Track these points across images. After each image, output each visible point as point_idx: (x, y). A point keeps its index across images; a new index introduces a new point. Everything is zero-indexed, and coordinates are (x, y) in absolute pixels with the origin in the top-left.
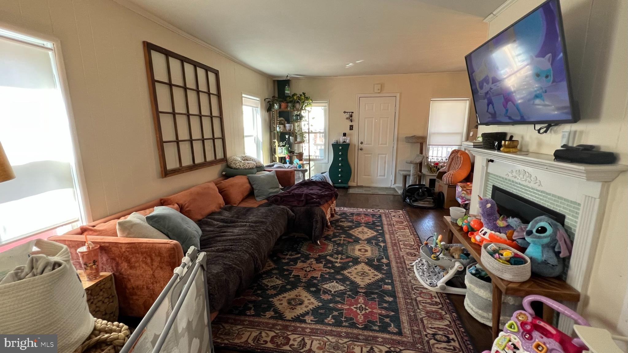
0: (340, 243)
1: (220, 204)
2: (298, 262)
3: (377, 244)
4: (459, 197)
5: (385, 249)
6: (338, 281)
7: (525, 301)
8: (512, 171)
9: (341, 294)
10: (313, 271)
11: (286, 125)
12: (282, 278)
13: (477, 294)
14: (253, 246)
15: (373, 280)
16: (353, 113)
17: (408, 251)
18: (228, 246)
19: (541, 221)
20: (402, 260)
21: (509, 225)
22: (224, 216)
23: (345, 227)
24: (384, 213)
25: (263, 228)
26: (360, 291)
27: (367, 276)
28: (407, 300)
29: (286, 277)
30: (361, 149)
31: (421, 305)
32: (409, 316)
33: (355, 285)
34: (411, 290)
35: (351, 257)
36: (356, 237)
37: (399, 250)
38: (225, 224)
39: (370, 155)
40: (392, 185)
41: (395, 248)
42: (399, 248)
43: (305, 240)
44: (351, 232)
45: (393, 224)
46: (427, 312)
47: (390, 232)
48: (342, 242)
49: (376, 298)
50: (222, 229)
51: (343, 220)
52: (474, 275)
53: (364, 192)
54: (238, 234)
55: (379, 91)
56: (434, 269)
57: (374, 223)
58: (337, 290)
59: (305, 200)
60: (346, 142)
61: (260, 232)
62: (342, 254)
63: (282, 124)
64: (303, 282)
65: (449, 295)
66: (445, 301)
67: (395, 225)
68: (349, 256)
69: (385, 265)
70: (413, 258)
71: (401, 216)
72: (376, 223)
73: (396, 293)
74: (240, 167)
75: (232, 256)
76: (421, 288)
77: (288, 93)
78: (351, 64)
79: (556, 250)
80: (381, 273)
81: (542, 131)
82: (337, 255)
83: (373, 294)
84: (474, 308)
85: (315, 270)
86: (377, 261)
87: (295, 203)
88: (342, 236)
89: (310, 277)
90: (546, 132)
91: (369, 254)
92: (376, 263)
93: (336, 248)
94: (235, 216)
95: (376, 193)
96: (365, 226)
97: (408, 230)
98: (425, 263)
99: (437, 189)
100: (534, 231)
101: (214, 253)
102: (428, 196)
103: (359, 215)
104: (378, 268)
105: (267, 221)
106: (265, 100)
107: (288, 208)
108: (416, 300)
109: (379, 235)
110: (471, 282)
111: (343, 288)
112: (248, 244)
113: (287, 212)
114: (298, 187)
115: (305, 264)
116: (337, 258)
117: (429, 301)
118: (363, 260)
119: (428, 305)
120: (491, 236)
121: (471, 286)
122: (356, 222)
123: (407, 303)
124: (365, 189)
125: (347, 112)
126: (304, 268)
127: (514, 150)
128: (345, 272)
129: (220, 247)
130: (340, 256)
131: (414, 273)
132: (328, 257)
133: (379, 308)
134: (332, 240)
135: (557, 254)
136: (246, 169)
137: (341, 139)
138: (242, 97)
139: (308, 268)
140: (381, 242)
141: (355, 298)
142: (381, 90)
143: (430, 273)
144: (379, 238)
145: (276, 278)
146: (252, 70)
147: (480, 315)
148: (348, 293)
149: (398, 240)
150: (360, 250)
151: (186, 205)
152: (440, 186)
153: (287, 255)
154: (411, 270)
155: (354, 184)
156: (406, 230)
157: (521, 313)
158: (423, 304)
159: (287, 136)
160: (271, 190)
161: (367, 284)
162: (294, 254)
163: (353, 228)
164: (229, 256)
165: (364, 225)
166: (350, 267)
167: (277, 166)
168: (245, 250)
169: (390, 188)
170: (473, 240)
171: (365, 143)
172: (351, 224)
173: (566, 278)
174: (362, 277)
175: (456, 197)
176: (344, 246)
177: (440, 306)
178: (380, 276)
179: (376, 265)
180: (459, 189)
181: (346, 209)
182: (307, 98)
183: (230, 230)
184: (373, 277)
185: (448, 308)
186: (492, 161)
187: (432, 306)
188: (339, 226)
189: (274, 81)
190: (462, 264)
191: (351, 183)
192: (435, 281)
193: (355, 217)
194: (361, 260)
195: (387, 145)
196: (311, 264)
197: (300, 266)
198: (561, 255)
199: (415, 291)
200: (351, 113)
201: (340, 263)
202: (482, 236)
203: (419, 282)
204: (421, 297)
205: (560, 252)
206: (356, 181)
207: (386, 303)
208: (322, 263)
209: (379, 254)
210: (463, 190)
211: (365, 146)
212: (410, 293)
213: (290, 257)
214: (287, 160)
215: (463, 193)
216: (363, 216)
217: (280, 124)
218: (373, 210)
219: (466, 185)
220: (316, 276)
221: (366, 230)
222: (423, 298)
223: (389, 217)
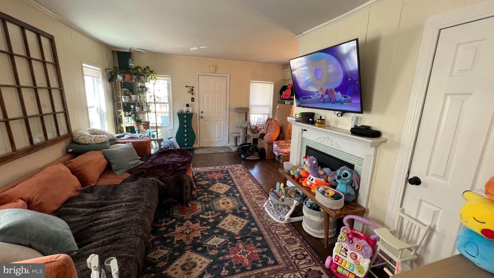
0: (205, 201)
1: (77, 187)
2: (175, 227)
3: (234, 196)
4: (275, 151)
5: (241, 198)
6: (218, 235)
7: (345, 220)
8: (320, 138)
9: (224, 246)
10: (192, 232)
11: (132, 96)
12: (167, 247)
13: (313, 220)
14: (140, 227)
15: (243, 226)
16: (193, 87)
17: (256, 196)
18: (113, 235)
19: (344, 169)
20: (256, 205)
21: (325, 173)
22: (88, 200)
23: (204, 186)
24: (229, 169)
25: (143, 206)
26: (237, 238)
27: (237, 224)
28: (271, 236)
29: (171, 245)
30: (202, 118)
31: (280, 236)
32: (277, 247)
33: (232, 235)
34: (270, 227)
35: (220, 211)
36: (216, 193)
37: (251, 197)
38: (95, 210)
39: (209, 122)
40: (227, 144)
41: (247, 196)
42: (250, 196)
43: (174, 204)
44: (210, 189)
45: (239, 177)
46: (286, 240)
47: (239, 184)
48: (207, 199)
49: (250, 241)
50: (93, 216)
51: (200, 179)
52: (309, 208)
53: (207, 152)
54: (116, 218)
55: (214, 72)
56: (278, 207)
57: (225, 178)
58: (219, 243)
59: (173, 169)
60: (189, 112)
61: (141, 211)
62: (211, 210)
63: (127, 95)
64: (187, 245)
65: (292, 223)
66: (292, 229)
67: (241, 177)
68: (217, 210)
69: (246, 212)
70: (262, 201)
71: (241, 169)
72: (227, 177)
73: (262, 232)
74: (91, 142)
75: (124, 245)
76: (275, 223)
77: (131, 66)
78: (195, 48)
79: (353, 186)
80: (246, 219)
81: (339, 115)
82: (208, 211)
83: (247, 238)
84: (311, 229)
85: (194, 230)
86: (239, 210)
87: (163, 173)
88: (204, 194)
89: (192, 238)
90: (341, 116)
91: (231, 205)
92: (239, 212)
93: (204, 206)
94: (103, 197)
95: (217, 152)
96: (220, 182)
97: (250, 180)
98: (272, 204)
99: (259, 146)
100: (342, 176)
101: (100, 248)
102: (256, 152)
103: (211, 173)
104: (242, 215)
105: (144, 197)
106: (106, 70)
107: (157, 179)
108: (276, 234)
109: (232, 187)
110: (309, 213)
111: (223, 240)
112: (134, 226)
113: (157, 183)
114: (158, 157)
115: (182, 227)
116: (208, 215)
117: (283, 232)
118: (229, 211)
119: (284, 235)
120: (316, 181)
121: (309, 216)
122: (211, 179)
123: (272, 238)
124: (206, 149)
125: (189, 87)
126: (184, 231)
127: (323, 125)
128: (220, 225)
129: (104, 240)
130: (210, 212)
131: (267, 213)
132: (201, 216)
133: (255, 248)
134: (198, 199)
135: (354, 188)
136: (98, 144)
137: (185, 109)
138: (82, 67)
139: (187, 230)
140: (236, 193)
141: (236, 245)
142: (216, 70)
143: (277, 210)
144: (233, 190)
145: (160, 249)
146: (92, 39)
147: (315, 233)
148: (229, 243)
149: (247, 189)
150: (223, 203)
151: (36, 198)
152: (261, 143)
153: (162, 222)
154: (263, 211)
155: (197, 146)
156: (249, 180)
157: (344, 228)
158: (281, 235)
159: (132, 107)
160: (131, 163)
161: (240, 231)
162: (169, 220)
163: (211, 186)
164: (121, 247)
165: (218, 181)
166: (221, 220)
167: (129, 137)
168: (134, 235)
169: (225, 147)
170: (304, 184)
171: (205, 112)
172: (208, 182)
173: (357, 201)
174: (234, 227)
175: (274, 151)
176: (210, 203)
177: (291, 233)
178: (246, 221)
179: (240, 213)
180: (275, 146)
181: (198, 169)
182: (152, 72)
183: (105, 215)
184: (241, 224)
185: (296, 233)
186: (306, 130)
187: (287, 235)
188: (199, 185)
189: (113, 52)
190: (297, 200)
191: (195, 146)
192: (282, 216)
193: (208, 175)
194: (227, 212)
195: (222, 114)
196: (188, 226)
197: (179, 231)
198: (356, 189)
199: (272, 226)
200: (192, 88)
201: (213, 218)
202: (311, 181)
203: (273, 219)
204: (278, 230)
205: (355, 187)
206: (198, 143)
207: (258, 242)
208: (198, 223)
209: (238, 203)
210: (278, 146)
211: (205, 114)
212: (270, 229)
213: (166, 224)
214: (136, 129)
215: (278, 148)
216: (214, 173)
217: (125, 95)
218: (220, 167)
219: (278, 142)
220: (197, 236)
221: (221, 185)
222: (279, 230)
223: (233, 171)
